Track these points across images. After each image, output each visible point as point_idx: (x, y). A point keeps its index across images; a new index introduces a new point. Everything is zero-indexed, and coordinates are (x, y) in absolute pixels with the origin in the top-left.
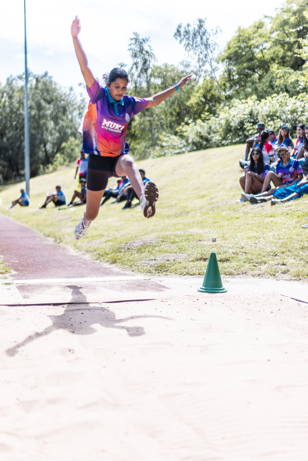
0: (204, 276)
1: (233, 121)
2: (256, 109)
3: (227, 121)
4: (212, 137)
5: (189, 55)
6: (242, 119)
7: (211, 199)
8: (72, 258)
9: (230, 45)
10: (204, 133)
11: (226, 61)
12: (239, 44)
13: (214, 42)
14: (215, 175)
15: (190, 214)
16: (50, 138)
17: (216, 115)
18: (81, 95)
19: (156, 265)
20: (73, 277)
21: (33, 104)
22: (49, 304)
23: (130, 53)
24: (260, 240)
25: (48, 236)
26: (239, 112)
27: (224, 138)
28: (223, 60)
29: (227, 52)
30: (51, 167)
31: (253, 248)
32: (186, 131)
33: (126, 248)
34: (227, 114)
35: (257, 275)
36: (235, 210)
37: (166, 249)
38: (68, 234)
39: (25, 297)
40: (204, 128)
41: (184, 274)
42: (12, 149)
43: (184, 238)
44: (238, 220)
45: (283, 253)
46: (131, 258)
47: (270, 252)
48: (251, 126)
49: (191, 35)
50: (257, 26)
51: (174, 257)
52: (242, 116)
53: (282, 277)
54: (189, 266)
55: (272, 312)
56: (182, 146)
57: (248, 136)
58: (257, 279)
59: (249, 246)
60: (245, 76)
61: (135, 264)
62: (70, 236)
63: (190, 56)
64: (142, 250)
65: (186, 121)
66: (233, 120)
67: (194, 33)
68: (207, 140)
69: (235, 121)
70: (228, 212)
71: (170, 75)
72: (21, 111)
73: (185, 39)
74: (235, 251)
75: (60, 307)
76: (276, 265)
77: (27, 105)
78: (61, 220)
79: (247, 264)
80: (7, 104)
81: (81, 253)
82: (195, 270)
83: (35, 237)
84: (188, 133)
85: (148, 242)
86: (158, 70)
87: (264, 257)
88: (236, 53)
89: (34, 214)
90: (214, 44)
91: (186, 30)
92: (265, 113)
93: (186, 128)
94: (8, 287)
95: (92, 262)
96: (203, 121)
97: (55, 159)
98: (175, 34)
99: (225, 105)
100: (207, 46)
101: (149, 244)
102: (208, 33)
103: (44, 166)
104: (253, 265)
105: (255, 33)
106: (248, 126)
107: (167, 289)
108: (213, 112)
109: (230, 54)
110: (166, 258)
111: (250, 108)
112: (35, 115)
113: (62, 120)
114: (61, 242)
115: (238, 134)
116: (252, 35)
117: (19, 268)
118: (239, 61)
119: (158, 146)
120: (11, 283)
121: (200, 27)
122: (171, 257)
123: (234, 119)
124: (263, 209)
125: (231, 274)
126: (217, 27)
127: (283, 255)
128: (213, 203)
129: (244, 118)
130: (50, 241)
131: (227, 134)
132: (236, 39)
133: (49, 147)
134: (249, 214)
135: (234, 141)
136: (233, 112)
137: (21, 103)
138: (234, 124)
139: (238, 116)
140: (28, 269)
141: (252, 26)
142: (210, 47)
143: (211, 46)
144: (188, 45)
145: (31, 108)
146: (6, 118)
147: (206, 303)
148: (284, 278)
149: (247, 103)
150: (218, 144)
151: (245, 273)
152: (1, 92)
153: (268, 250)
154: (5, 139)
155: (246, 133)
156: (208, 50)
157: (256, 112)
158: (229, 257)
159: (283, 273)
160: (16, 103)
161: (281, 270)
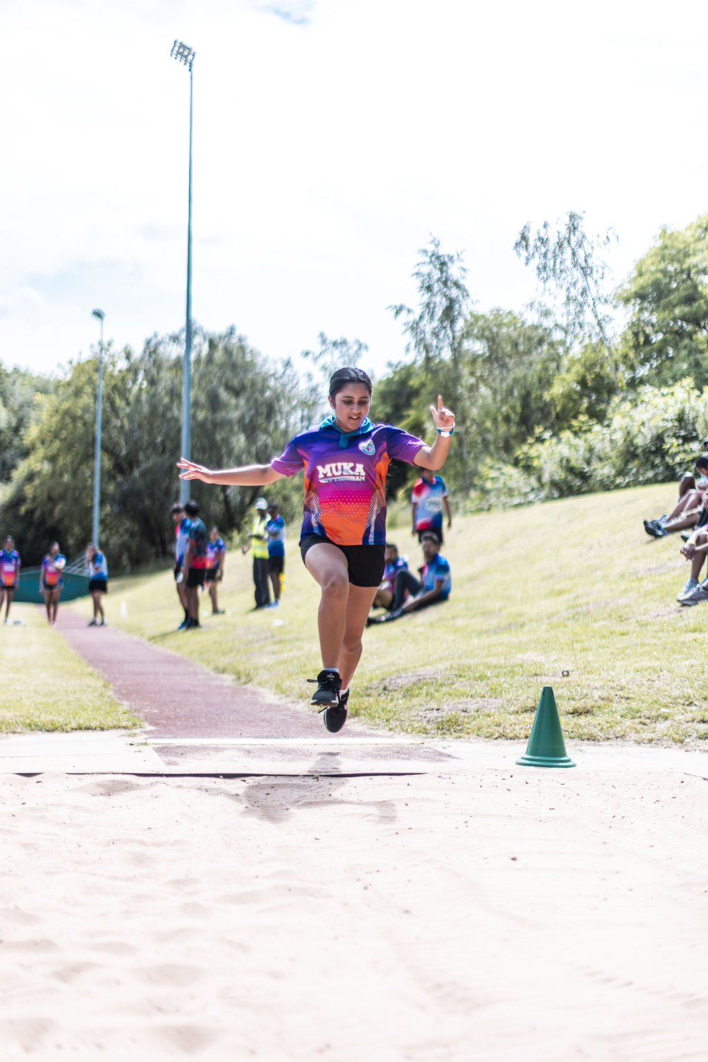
0: (528, 741)
1: (640, 436)
2: (692, 408)
3: (628, 433)
4: (595, 470)
5: (545, 289)
6: (660, 431)
7: (578, 597)
8: (270, 708)
9: (641, 267)
10: (578, 462)
11: (633, 301)
12: (662, 266)
13: (603, 262)
14: (590, 549)
15: (526, 628)
17: (606, 423)
18: (310, 376)
19: (440, 720)
20: (267, 737)
21: (203, 398)
22: (217, 776)
23: (417, 282)
24: (661, 674)
25: (224, 671)
26: (654, 415)
27: (621, 473)
28: (627, 301)
29: (637, 283)
31: (644, 689)
32: (538, 457)
33: (381, 689)
34: (627, 420)
35: (645, 742)
36: (622, 619)
37: (463, 689)
38: (265, 667)
39: (169, 763)
40: (577, 451)
41: (496, 736)
42: (151, 495)
43: (505, 670)
44: (624, 637)
46: (390, 706)
47: (678, 698)
48: (678, 445)
49: (552, 247)
50: (704, 226)
51: (477, 705)
52: (661, 424)
53: (699, 746)
54: (508, 721)
55: (658, 801)
56: (528, 490)
57: (673, 466)
58: (646, 749)
59: (637, 685)
60: (676, 336)
61: (397, 717)
62: (269, 670)
63: (547, 293)
64: (413, 691)
65: (537, 435)
66: (640, 431)
67: (558, 243)
68: (584, 477)
69: (646, 434)
70: (606, 622)
71: (508, 334)
72: (176, 412)
73: (537, 255)
74: (605, 694)
75: (238, 781)
76: (688, 722)
77: (188, 398)
78: (251, 642)
79: (627, 719)
80: (144, 397)
81: (290, 699)
82: (518, 730)
83: (196, 674)
84: (542, 461)
85: (427, 677)
86: (481, 323)
87: (666, 706)
88: (656, 285)
90: (602, 265)
91: (542, 235)
93: (537, 451)
95: (309, 715)
96: (576, 434)
97: (246, 519)
98: (517, 244)
99: (624, 400)
100: (586, 271)
101: (428, 681)
102: (588, 242)
104: (641, 723)
105: (699, 239)
106: (671, 444)
107: (455, 759)
108: (598, 416)
109: (642, 288)
110: (461, 707)
111: (679, 406)
112: (206, 419)
113: (266, 431)
114: (250, 680)
115: (653, 463)
116: (692, 246)
117: (159, 722)
118: (664, 302)
119: (476, 490)
120: (144, 743)
121: (573, 229)
122: (472, 706)
123: (643, 429)
124: (681, 616)
125: (592, 738)
126: (609, 229)
128: (577, 606)
129: (664, 428)
130: (228, 679)
131: (627, 462)
132: (656, 254)
134: (649, 627)
135: (641, 479)
136: (641, 414)
137: (174, 394)
138: (643, 440)
139: (652, 424)
140: (179, 723)
141: (694, 226)
142: (591, 272)
143: (594, 272)
144: (545, 268)
145: (196, 404)
146: (140, 426)
147: (527, 783)
148: (701, 748)
149: (672, 394)
150: (607, 486)
151: (622, 737)
152: (133, 370)
153: (676, 693)
154: (136, 473)
155: (668, 460)
156: (589, 279)
157: (692, 415)
158: (592, 707)
159: (700, 738)
160: (163, 394)
161: (697, 732)
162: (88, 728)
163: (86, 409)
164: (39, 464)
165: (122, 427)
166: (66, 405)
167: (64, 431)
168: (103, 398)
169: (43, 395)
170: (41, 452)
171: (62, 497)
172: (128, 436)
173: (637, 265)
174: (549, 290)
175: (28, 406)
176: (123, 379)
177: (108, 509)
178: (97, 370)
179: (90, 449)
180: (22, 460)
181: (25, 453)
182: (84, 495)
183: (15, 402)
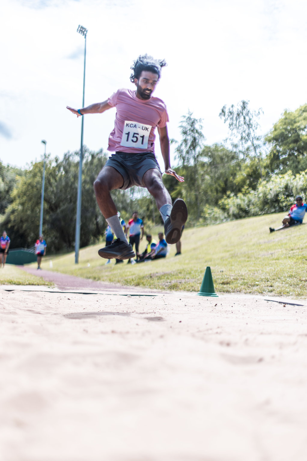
1: (269, 195)
2: (292, 183)
3: (265, 194)
4: (251, 209)
5: (232, 133)
6: (277, 192)
9: (276, 127)
10: (244, 205)
11: (272, 141)
12: (285, 126)
13: (257, 123)
14: (243, 237)
17: (257, 190)
19: (170, 285)
21: (88, 179)
23: (181, 130)
26: (275, 186)
27: (261, 210)
28: (270, 141)
29: (274, 134)
30: (101, 239)
31: (251, 276)
32: (228, 204)
34: (264, 188)
35: (248, 293)
38: (106, 276)
39: (63, 291)
40: (244, 201)
41: (191, 290)
42: (65, 221)
45: (274, 279)
48: (285, 198)
49: (235, 116)
50: (303, 110)
52: (278, 189)
54: (196, 286)
56: (223, 218)
57: (282, 207)
58: (248, 295)
59: (248, 275)
63: (233, 135)
64: (162, 277)
65: (228, 195)
66: (269, 193)
67: (238, 114)
68: (246, 212)
69: (272, 194)
71: (219, 155)
72: (76, 185)
73: (229, 119)
74: (235, 278)
76: (265, 287)
77: (81, 179)
79: (242, 286)
80: (63, 178)
84: (230, 206)
85: (168, 273)
86: (207, 149)
87: (258, 281)
88: (282, 134)
91: (231, 110)
92: (299, 187)
93: (228, 202)
96: (244, 194)
98: (220, 114)
99: (264, 180)
100: (249, 126)
102: (250, 114)
103: (95, 238)
104: (247, 287)
105: (300, 116)
106: (282, 197)
108: (253, 187)
109: (276, 136)
110: (179, 281)
111: (286, 182)
112: (89, 189)
115: (274, 206)
116: (297, 118)
117: (61, 285)
118: (285, 142)
119: (202, 218)
121: (244, 108)
122: (184, 281)
123: (271, 192)
126: (260, 109)
127: (273, 281)
129: (279, 191)
131: (264, 206)
132: (282, 122)
133: (100, 219)
135: (269, 212)
136: (270, 185)
137: (75, 177)
139: (274, 190)
141: (298, 110)
143: (253, 126)
144: (232, 124)
145: (85, 182)
146: (61, 191)
148: (269, 295)
149: (283, 177)
150: (255, 215)
151: (240, 291)
152: (59, 166)
153: (263, 277)
154: (59, 211)
155: (281, 204)
156: (251, 129)
157: (291, 186)
158: (230, 282)
159: (269, 292)
160: (71, 177)
161: (268, 290)
162: (33, 285)
163: (38, 183)
164: (17, 206)
165: (53, 191)
166: (30, 181)
167: (28, 192)
168: (45, 178)
169: (20, 176)
170: (18, 201)
171: (27, 220)
172: (55, 195)
173: (274, 126)
174: (234, 134)
175: (13, 182)
176: (54, 171)
177: (46, 226)
178: (43, 166)
179: (39, 200)
180: (10, 204)
181: (11, 201)
182: (36, 220)
183: (7, 180)
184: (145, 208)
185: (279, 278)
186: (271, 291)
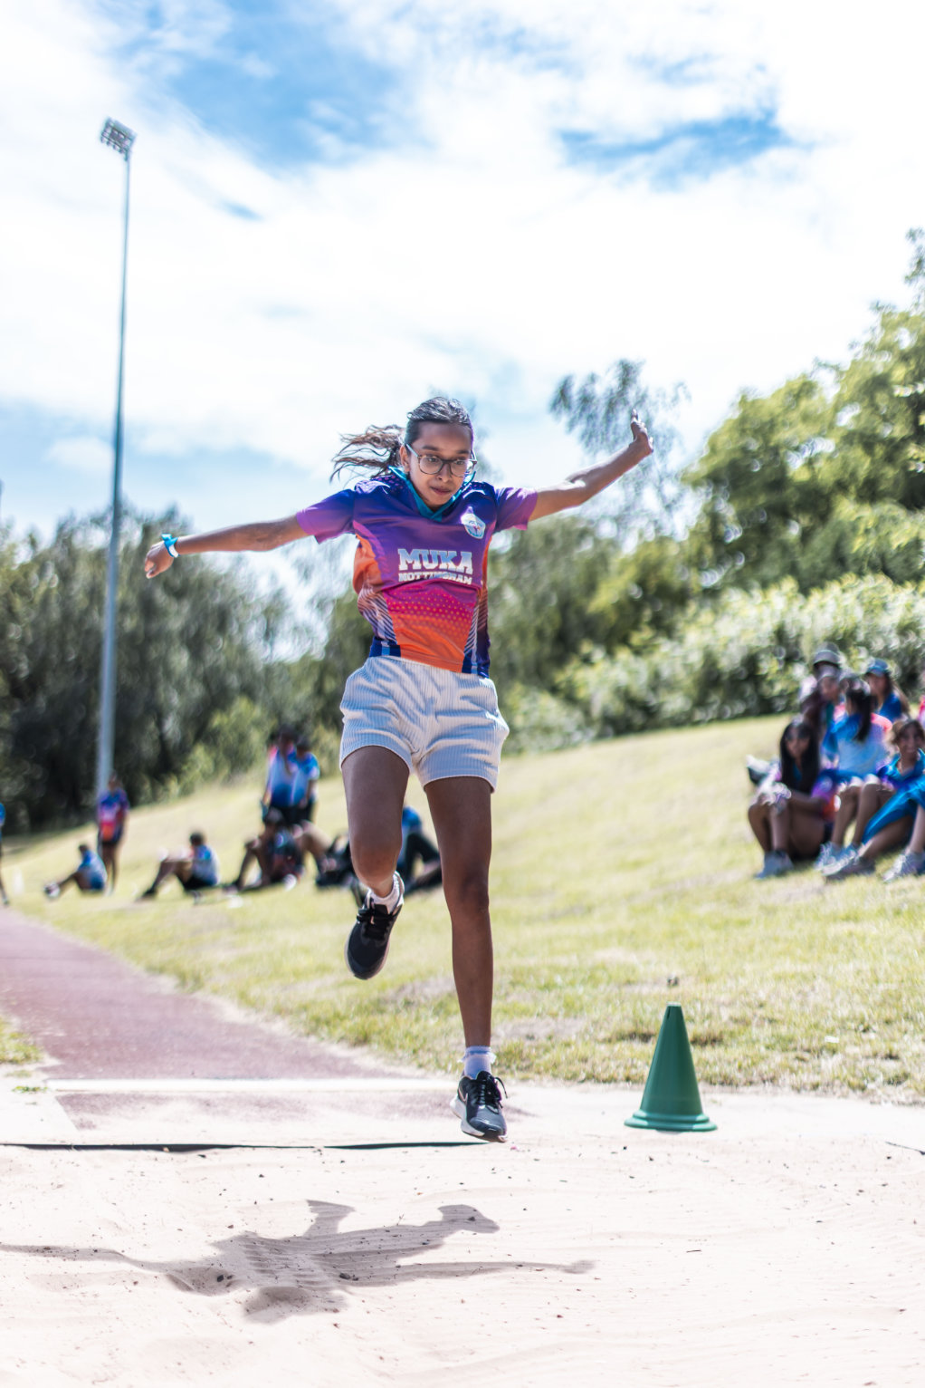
0: (643, 1087)
1: (726, 657)
2: (795, 622)
3: (709, 655)
4: (664, 702)
6: (753, 652)
7: (664, 870)
8: (232, 1028)
9: (715, 443)
10: (639, 686)
11: (705, 486)
12: (742, 443)
13: (670, 429)
15: (597, 914)
16: (176, 700)
17: (676, 639)
20: (235, 1078)
21: (133, 600)
22: (159, 1148)
24: (815, 983)
25: (161, 972)
26: (744, 630)
27: (700, 706)
28: (698, 485)
29: (709, 463)
30: (174, 786)
31: (794, 1006)
32: (586, 685)
33: (401, 1001)
34: (709, 635)
35: (808, 1087)
36: (736, 902)
37: (523, 1005)
38: (222, 966)
39: (82, 1126)
40: (638, 676)
41: (582, 1078)
42: (62, 731)
43: (582, 976)
44: (746, 928)
45: (888, 1022)
46: (415, 1029)
47: (847, 1020)
48: (779, 670)
49: (601, 408)
50: (795, 390)
51: (548, 1029)
52: (755, 643)
53: (889, 1095)
54: (598, 1055)
55: (861, 1191)
56: (571, 727)
57: (770, 699)
58: (808, 1099)
59: (783, 1000)
60: (760, 534)
61: (429, 1045)
62: (228, 971)
64: (449, 1005)
65: (585, 655)
66: (725, 651)
67: (609, 402)
68: (649, 712)
69: (733, 655)
70: (714, 906)
72: (96, 620)
73: (582, 419)
74: (737, 1013)
75: (192, 1157)
76: (867, 1057)
77: (113, 600)
79: (776, 1052)
80: (53, 598)
81: (262, 1016)
82: (614, 1067)
83: (120, 976)
84: (591, 690)
87: (831, 1032)
88: (734, 465)
89: (120, 913)
91: (587, 392)
92: (822, 633)
93: (584, 677)
94: (29, 1097)
95: (293, 1042)
96: (637, 653)
97: (187, 763)
98: (555, 402)
99: (701, 610)
102: (651, 401)
103: (157, 782)
104: (797, 1058)
105: (789, 409)
106: (769, 666)
107: (530, 1118)
108: (666, 629)
109: (717, 469)
110: (524, 1031)
111: (777, 618)
112: (136, 630)
113: (216, 647)
114: (201, 986)
115: (742, 694)
116: (779, 418)
117: (66, 1051)
118: (745, 488)
120: (39, 1088)
121: (629, 381)
122: (541, 1030)
123: (730, 648)
124: (823, 898)
125: (727, 1082)
126: (678, 386)
127: (887, 1031)
128: (666, 883)
129: (758, 647)
130: (167, 984)
131: (707, 692)
132: (733, 428)
133: (171, 726)
134: (777, 913)
135: (728, 712)
136: (727, 627)
137: (94, 594)
138: (729, 661)
139: (742, 640)
140: (97, 1055)
141: (783, 393)
143: (660, 439)
144: (593, 436)
145: (123, 609)
146: (48, 638)
147: (651, 1159)
148: (894, 1098)
149: (769, 600)
150: (682, 722)
151: (772, 1080)
152: (40, 563)
153: (843, 1012)
154: (41, 700)
155: (765, 690)
157: (796, 631)
158: (721, 1033)
159: (889, 1083)
160: (81, 596)
161: (884, 1073)
165: (24, 638)
172: (31, 650)
173: (710, 440)
176: (26, 575)
184: (308, 689)
185: (907, 1017)
186: (896, 1081)
